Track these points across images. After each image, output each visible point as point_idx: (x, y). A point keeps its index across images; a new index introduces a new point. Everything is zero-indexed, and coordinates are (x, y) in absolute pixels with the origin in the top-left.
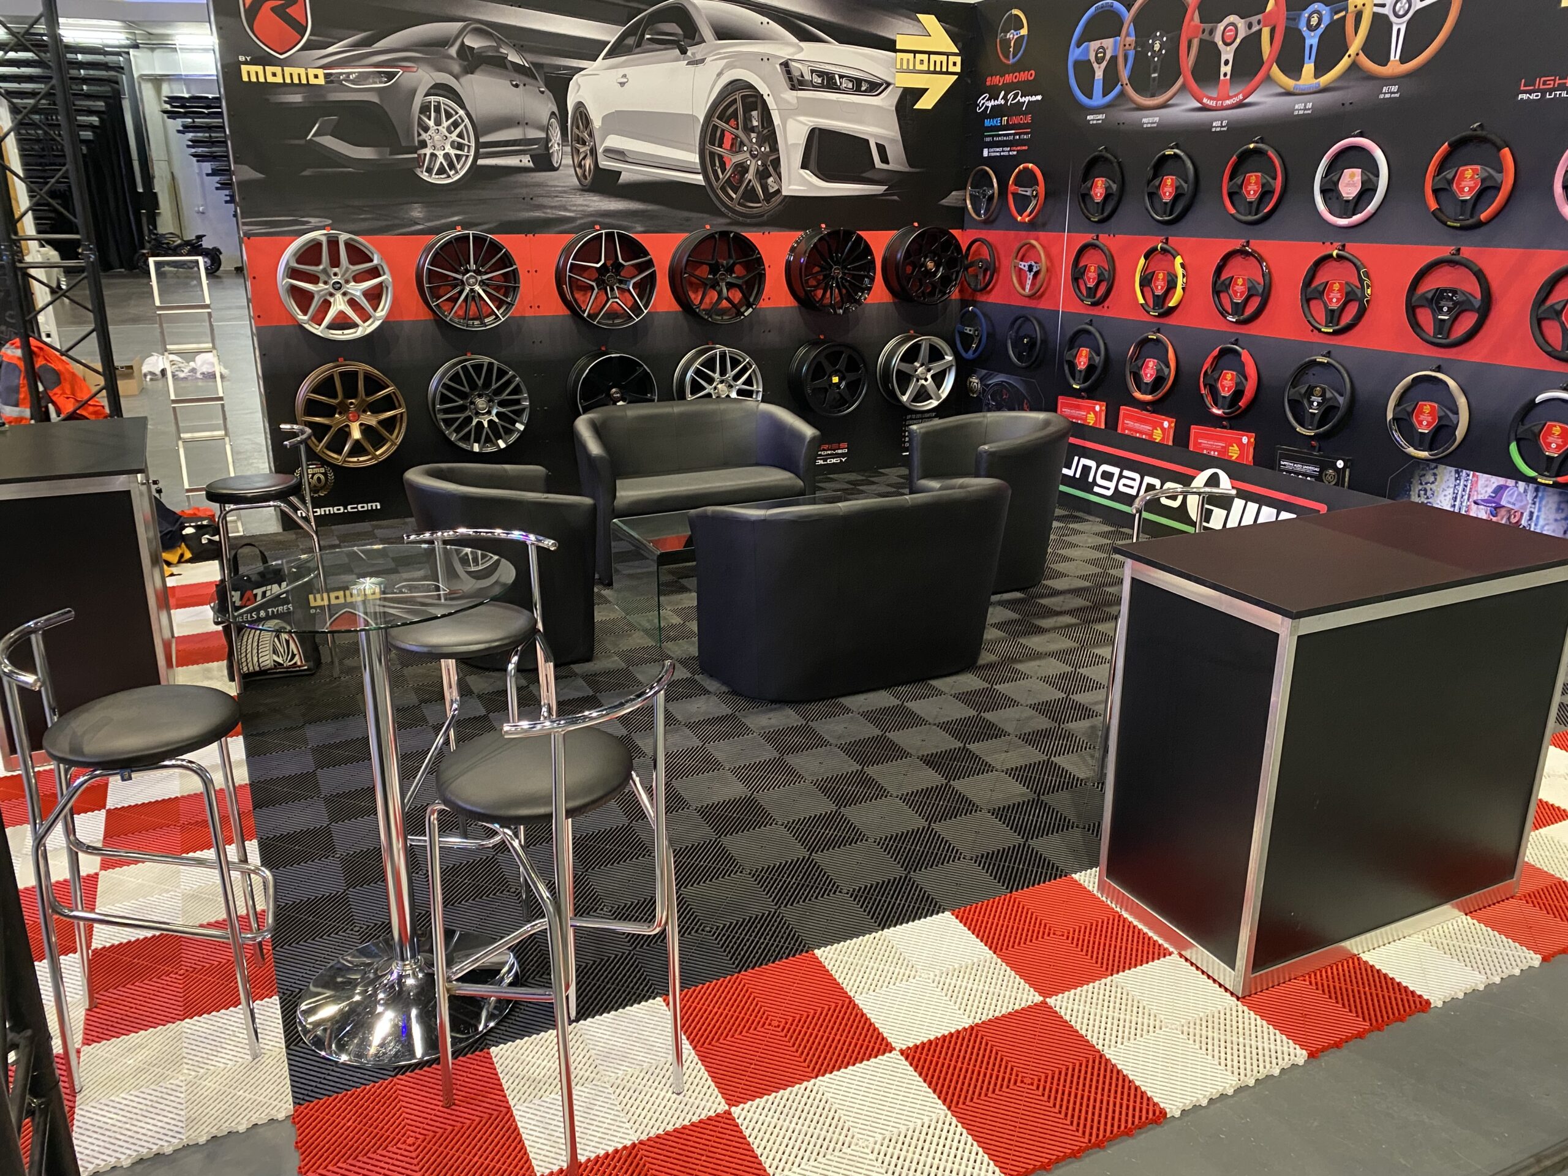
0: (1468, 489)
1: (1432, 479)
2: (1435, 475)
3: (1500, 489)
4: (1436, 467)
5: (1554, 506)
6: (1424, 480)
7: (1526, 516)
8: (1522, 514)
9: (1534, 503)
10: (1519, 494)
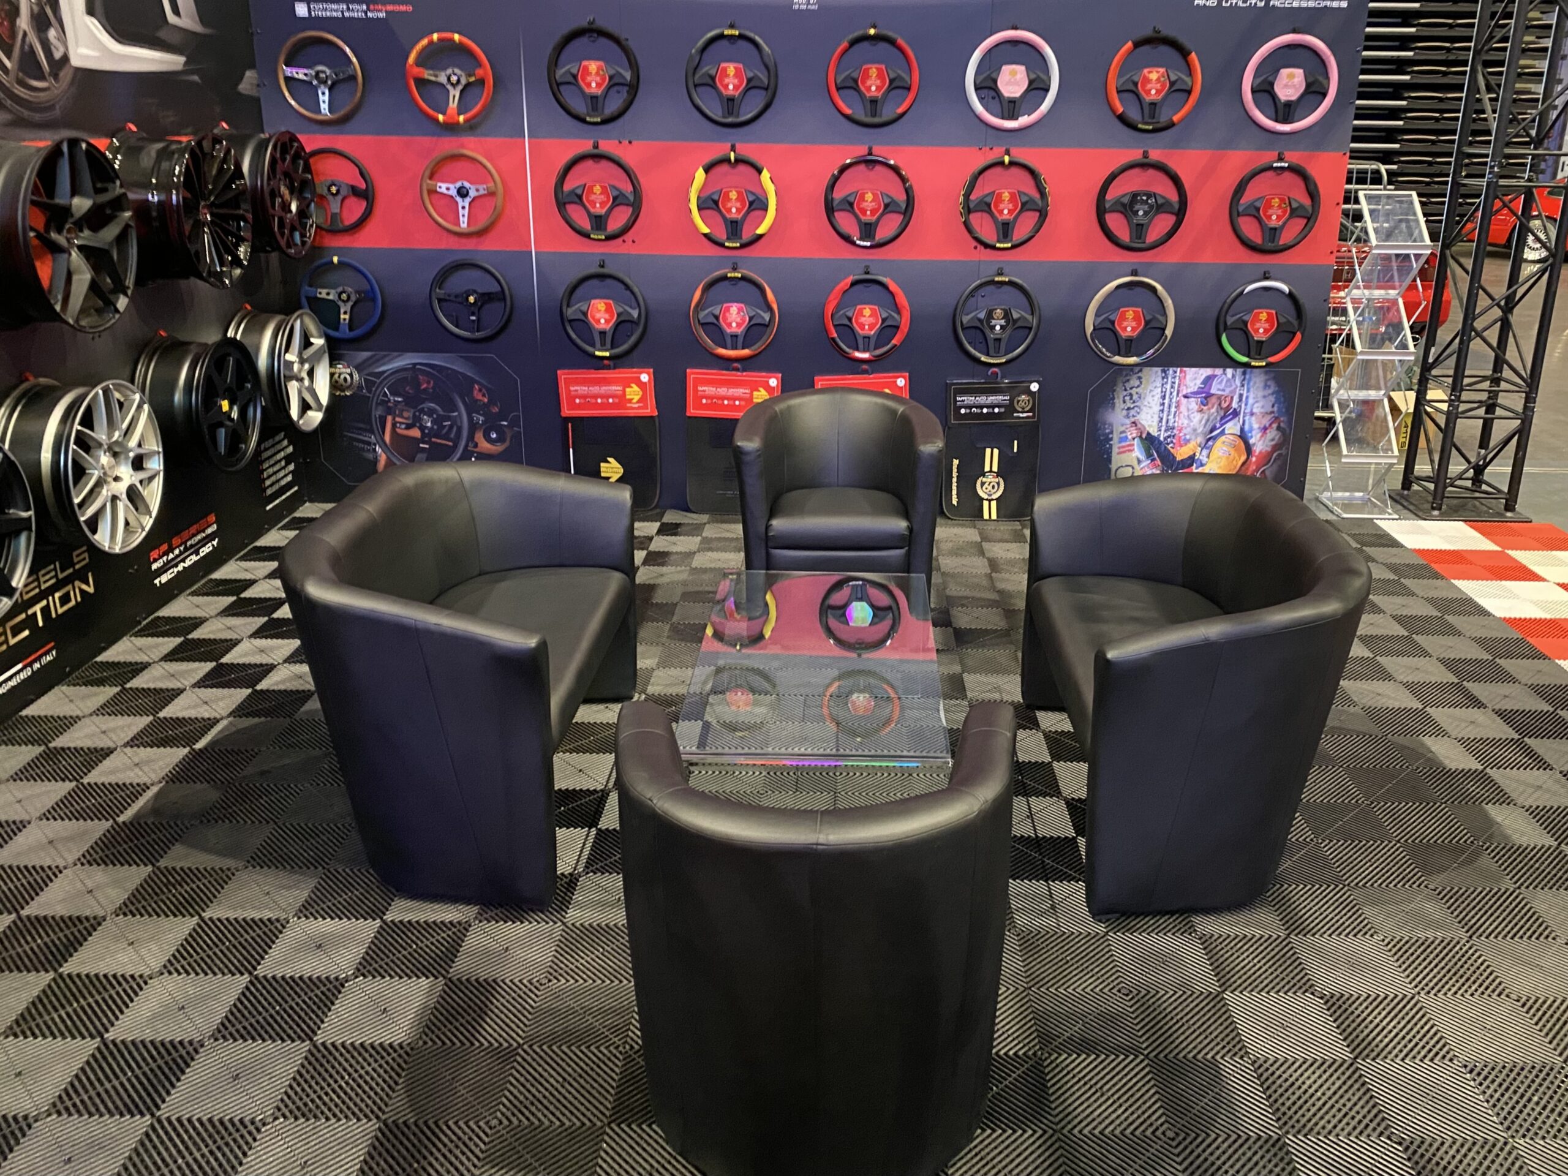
0: (1176, 386)
1: (1137, 383)
2: (1140, 378)
3: (1208, 380)
4: (1141, 371)
5: (1262, 384)
6: (1128, 386)
7: (1236, 399)
8: (1232, 398)
9: (1243, 386)
10: (1228, 380)
